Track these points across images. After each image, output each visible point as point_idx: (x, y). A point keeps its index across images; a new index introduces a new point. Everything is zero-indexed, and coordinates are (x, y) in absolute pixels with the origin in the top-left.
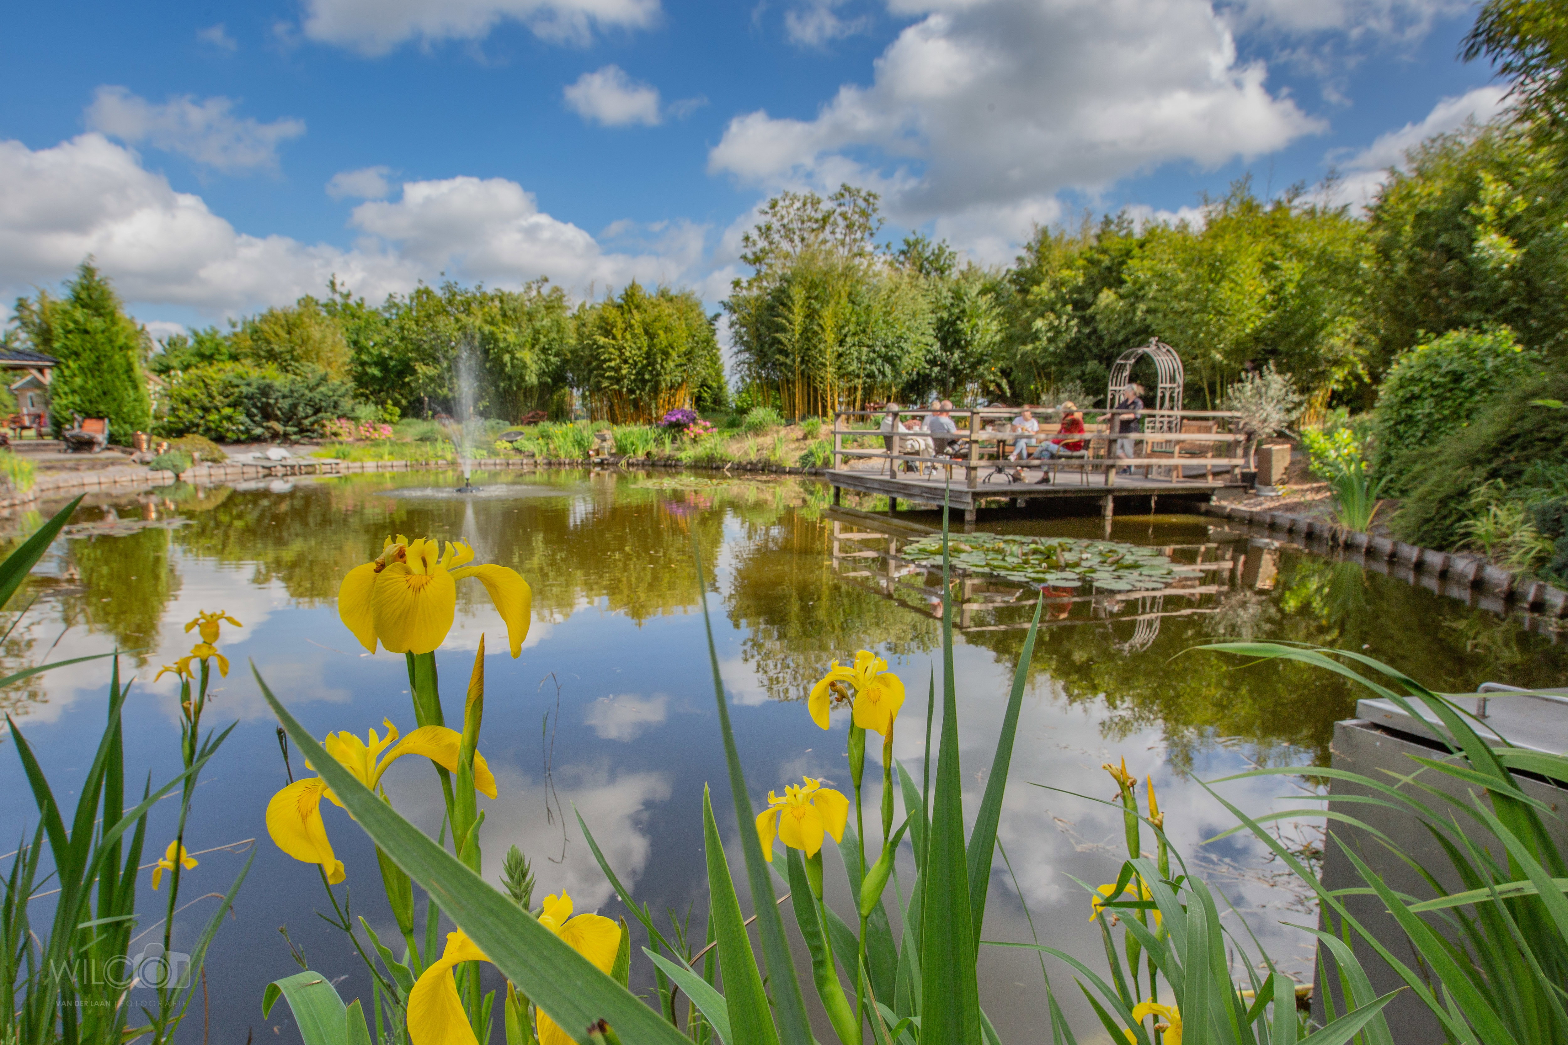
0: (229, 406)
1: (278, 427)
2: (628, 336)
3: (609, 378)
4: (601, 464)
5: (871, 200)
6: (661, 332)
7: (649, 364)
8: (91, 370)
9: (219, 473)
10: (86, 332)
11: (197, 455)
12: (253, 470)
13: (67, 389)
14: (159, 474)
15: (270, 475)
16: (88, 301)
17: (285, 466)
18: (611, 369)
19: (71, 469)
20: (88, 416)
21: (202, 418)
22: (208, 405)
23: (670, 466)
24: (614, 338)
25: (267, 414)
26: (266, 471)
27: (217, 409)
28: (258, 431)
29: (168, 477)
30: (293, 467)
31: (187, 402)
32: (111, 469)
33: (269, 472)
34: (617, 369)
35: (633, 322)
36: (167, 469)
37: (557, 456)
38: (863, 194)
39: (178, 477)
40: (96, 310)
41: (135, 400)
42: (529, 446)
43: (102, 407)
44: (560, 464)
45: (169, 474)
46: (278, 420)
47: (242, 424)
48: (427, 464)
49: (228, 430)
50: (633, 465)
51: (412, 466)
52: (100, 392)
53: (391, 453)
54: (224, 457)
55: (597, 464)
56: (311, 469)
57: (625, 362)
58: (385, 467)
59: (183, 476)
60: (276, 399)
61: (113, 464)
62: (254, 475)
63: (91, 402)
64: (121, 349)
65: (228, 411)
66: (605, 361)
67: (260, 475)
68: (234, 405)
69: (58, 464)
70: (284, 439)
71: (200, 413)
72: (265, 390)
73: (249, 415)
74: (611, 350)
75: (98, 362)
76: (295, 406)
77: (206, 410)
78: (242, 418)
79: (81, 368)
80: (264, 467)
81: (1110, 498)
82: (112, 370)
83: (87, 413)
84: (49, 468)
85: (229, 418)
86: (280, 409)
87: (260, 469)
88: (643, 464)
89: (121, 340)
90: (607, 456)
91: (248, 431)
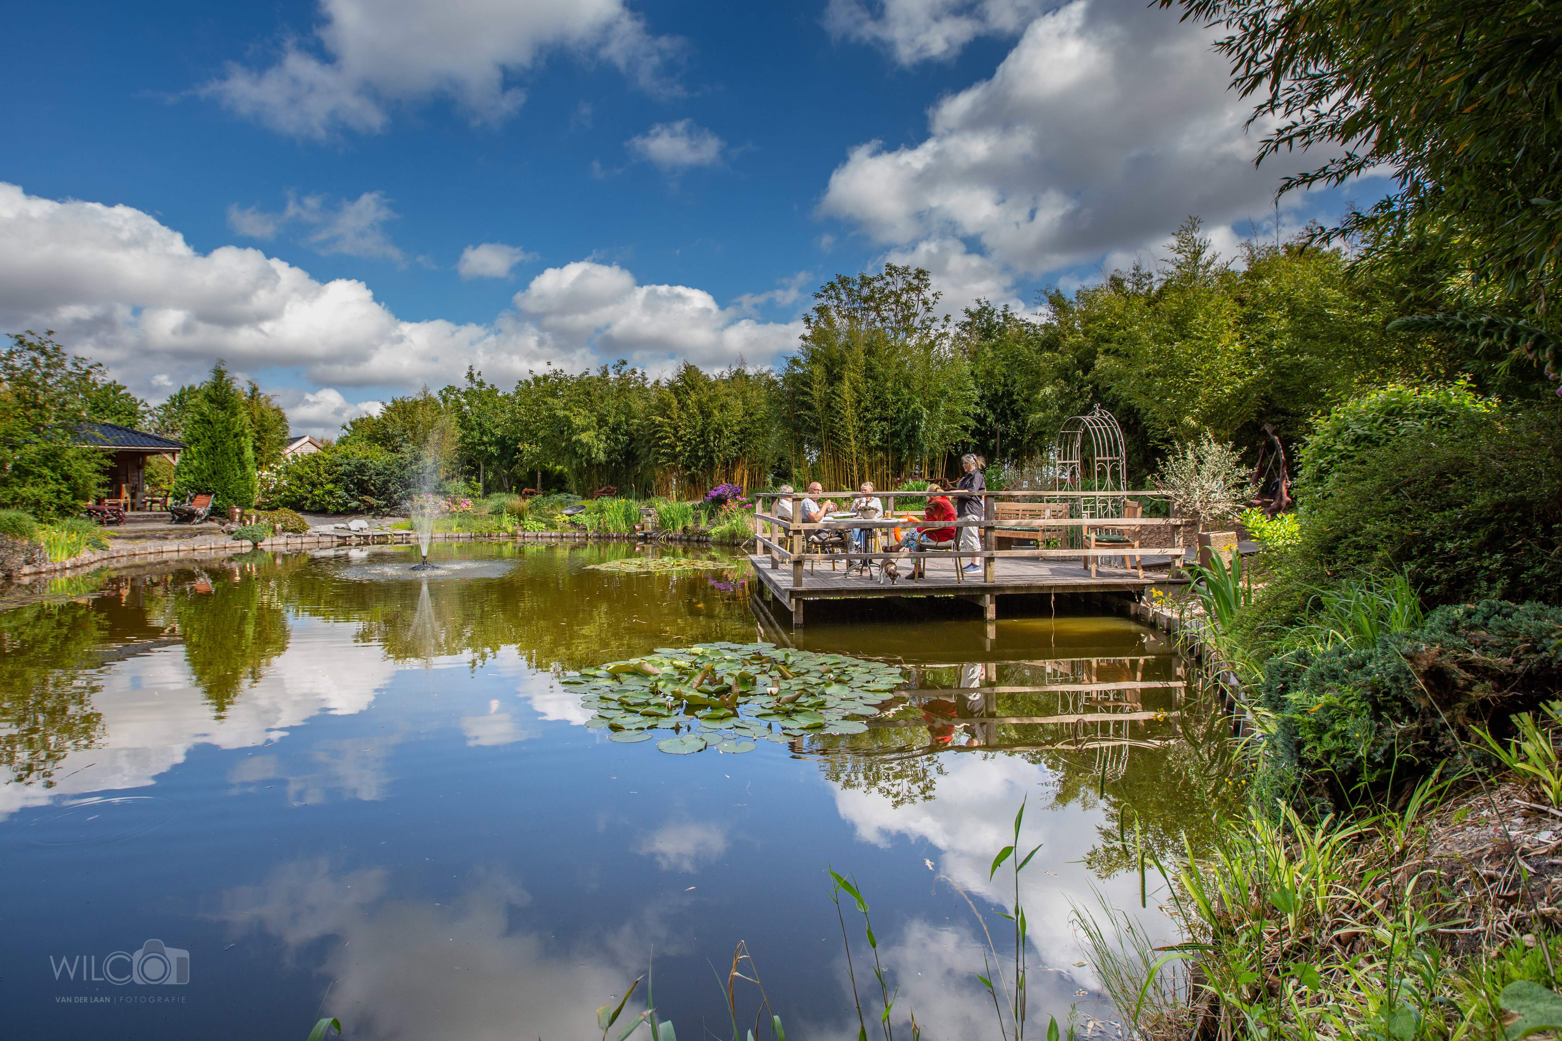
0: (332, 482)
1: (373, 501)
2: (684, 416)
3: (664, 454)
4: (645, 538)
5: (921, 276)
6: (716, 412)
7: (703, 442)
8: (207, 454)
9: (296, 542)
10: (209, 422)
11: (279, 526)
12: (329, 539)
13: (186, 470)
14: (238, 543)
15: (345, 544)
16: (214, 397)
17: (359, 536)
18: (665, 446)
19: (159, 538)
20: (200, 492)
21: (311, 492)
22: (316, 481)
23: (702, 541)
24: (669, 417)
25: (362, 488)
26: (341, 541)
27: (321, 484)
28: (354, 504)
29: (246, 545)
30: (366, 537)
31: (300, 478)
32: (199, 537)
33: (344, 542)
34: (673, 447)
35: (689, 402)
36: (247, 538)
37: (606, 530)
38: (912, 271)
39: (255, 545)
40: (221, 404)
41: (242, 478)
42: (583, 519)
43: (211, 485)
44: (609, 537)
45: (249, 543)
46: (372, 495)
47: (340, 497)
48: (490, 536)
49: (329, 503)
50: (672, 539)
51: (476, 537)
52: (211, 472)
53: (460, 525)
54: (305, 529)
55: (639, 539)
56: (383, 540)
57: (680, 439)
58: (453, 538)
59: (261, 545)
60: (371, 476)
61: (201, 533)
62: (329, 545)
63: (203, 480)
64: (236, 435)
65: (330, 486)
66: (661, 438)
67: (335, 544)
68: (335, 482)
69: (148, 534)
70: (370, 510)
71: (310, 488)
72: (361, 468)
73: (347, 490)
74: (668, 429)
75: (214, 448)
76: (386, 482)
77: (314, 485)
78: (340, 492)
79: (199, 452)
80: (338, 537)
81: (988, 596)
82: (225, 453)
83: (198, 489)
84: (138, 537)
85: (330, 493)
86: (373, 485)
87: (335, 539)
88: (680, 540)
89: (238, 429)
90: (650, 531)
91: (345, 504)
